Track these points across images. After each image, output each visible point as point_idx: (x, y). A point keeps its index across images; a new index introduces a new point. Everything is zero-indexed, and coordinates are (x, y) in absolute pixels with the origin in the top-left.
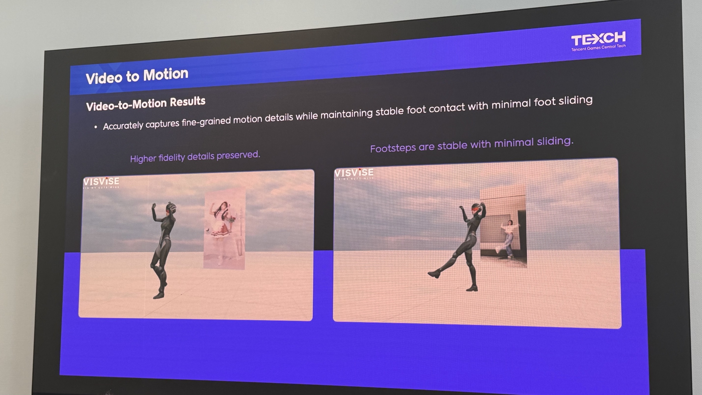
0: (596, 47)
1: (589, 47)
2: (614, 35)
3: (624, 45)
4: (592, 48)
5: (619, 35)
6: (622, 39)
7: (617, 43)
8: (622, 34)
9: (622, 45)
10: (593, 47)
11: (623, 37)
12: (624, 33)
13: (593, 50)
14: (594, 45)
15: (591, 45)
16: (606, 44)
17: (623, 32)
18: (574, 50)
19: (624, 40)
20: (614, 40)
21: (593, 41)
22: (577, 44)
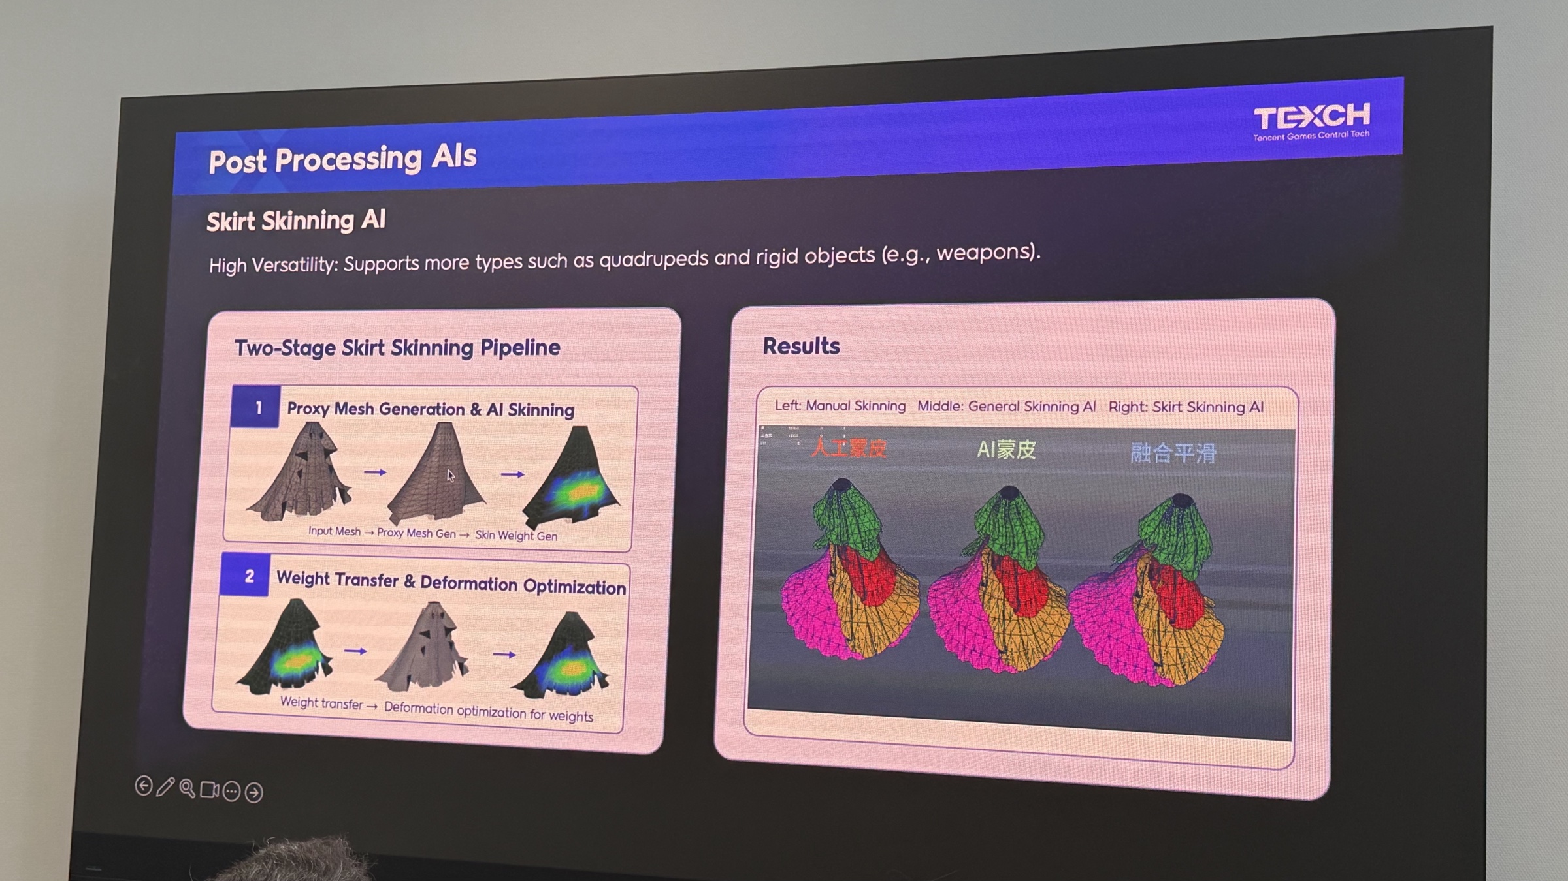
0: (1305, 135)
1: (1291, 134)
2: (1346, 108)
3: (1366, 132)
4: (1298, 137)
5: (1356, 109)
6: (1362, 119)
7: (1351, 128)
8: (1362, 109)
9: (1363, 132)
10: (1300, 134)
11: (1366, 113)
12: (1367, 106)
13: (1299, 140)
14: (1303, 130)
15: (1296, 130)
16: (1328, 128)
17: (1365, 104)
18: (1260, 139)
19: (1366, 121)
20: (1345, 122)
21: (1300, 122)
22: (1265, 126)
